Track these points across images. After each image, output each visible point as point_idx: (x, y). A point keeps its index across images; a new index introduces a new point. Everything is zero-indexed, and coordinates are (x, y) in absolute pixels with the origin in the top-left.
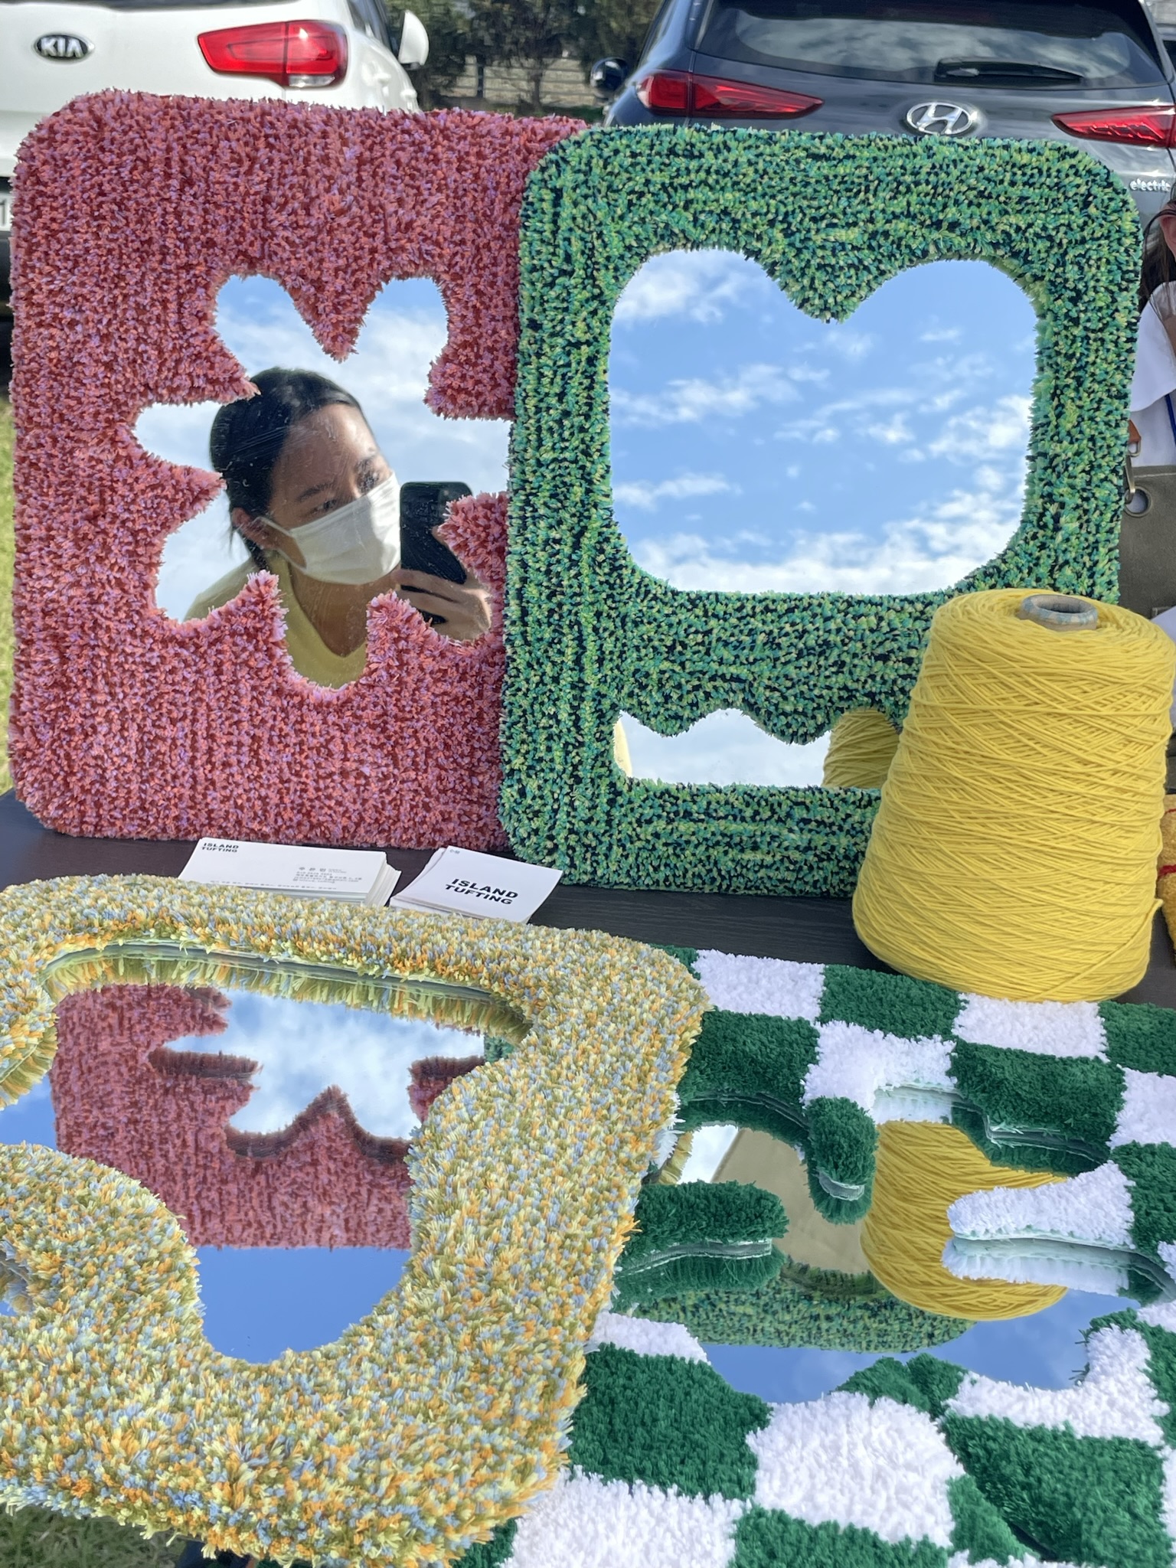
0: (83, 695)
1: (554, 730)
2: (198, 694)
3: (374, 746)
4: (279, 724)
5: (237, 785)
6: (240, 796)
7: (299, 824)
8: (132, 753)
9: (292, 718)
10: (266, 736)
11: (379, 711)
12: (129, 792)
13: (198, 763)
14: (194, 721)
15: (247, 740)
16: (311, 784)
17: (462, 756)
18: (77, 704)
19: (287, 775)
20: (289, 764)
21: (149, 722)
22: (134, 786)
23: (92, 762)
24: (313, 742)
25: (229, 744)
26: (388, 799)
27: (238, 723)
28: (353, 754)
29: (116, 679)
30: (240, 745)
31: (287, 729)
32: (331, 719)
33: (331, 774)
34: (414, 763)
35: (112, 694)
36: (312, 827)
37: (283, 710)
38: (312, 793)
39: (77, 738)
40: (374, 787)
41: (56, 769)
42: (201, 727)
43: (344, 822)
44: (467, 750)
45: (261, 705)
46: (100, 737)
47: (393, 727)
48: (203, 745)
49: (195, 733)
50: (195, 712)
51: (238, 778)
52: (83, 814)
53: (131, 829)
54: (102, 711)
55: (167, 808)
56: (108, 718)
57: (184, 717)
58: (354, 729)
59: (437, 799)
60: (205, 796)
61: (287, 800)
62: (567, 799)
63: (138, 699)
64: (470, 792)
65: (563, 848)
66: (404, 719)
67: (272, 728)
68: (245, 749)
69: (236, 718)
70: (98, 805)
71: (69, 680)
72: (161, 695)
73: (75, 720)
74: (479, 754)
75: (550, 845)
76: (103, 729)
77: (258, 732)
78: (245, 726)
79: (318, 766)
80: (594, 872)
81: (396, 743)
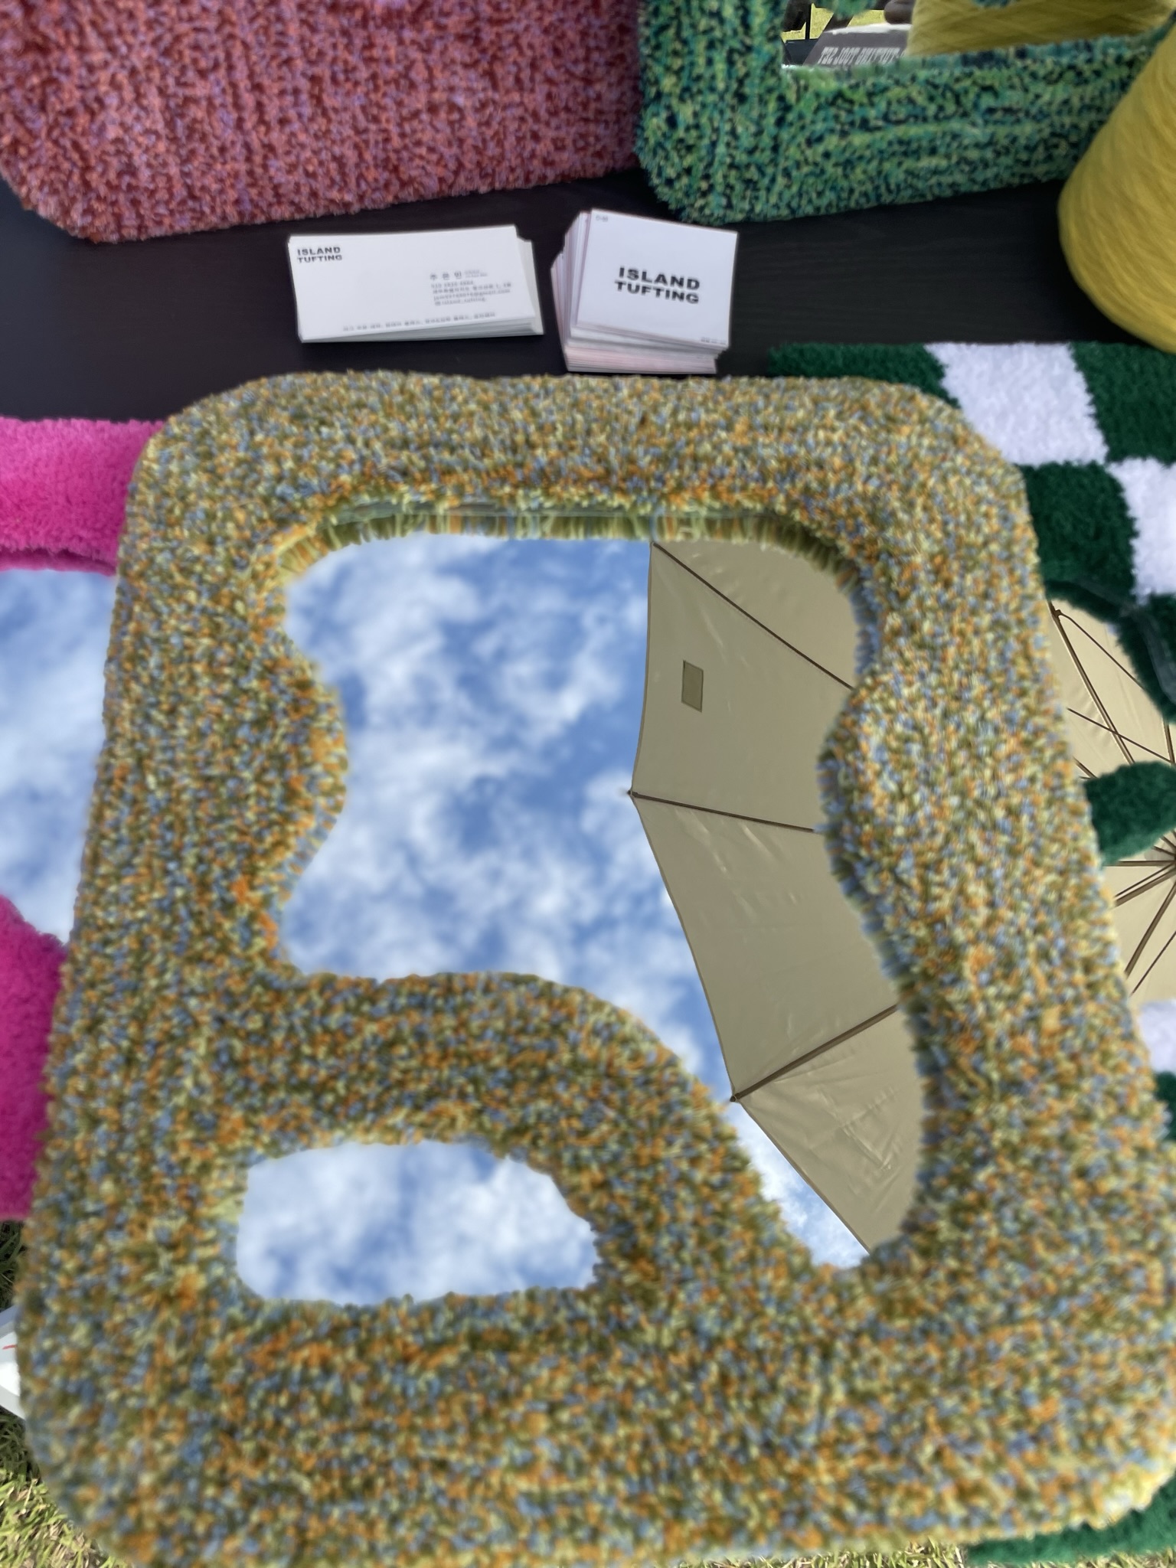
0: (71, 58)
2: (227, 29)
3: (466, 66)
4: (341, 53)
5: (303, 146)
6: (308, 161)
7: (387, 185)
8: (160, 126)
9: (358, 42)
10: (327, 74)
11: (468, 15)
12: (169, 179)
13: (248, 125)
14: (231, 68)
15: (304, 84)
16: (394, 130)
17: (576, 62)
18: (68, 72)
19: (362, 122)
20: (363, 108)
21: (171, 81)
22: (174, 170)
23: (111, 149)
24: (390, 72)
25: (282, 93)
26: (489, 133)
27: (288, 62)
28: (441, 80)
29: (111, 26)
30: (296, 92)
31: (353, 60)
32: (408, 34)
33: (416, 114)
34: (518, 80)
35: (112, 50)
36: (404, 184)
37: (345, 33)
38: (396, 142)
39: (83, 120)
40: (471, 121)
41: (66, 166)
42: (241, 74)
43: (441, 171)
44: (581, 53)
45: (314, 29)
46: (113, 114)
47: (488, 34)
48: (248, 99)
49: (234, 85)
50: (228, 56)
51: (303, 137)
52: (118, 218)
53: (184, 224)
54: (104, 76)
55: (222, 191)
56: (114, 84)
57: (216, 66)
58: (438, 46)
59: (548, 124)
60: (265, 167)
61: (368, 156)
63: (147, 52)
64: (585, 106)
65: (719, 188)
66: (499, 22)
67: (334, 60)
68: (304, 97)
69: (284, 54)
70: (135, 203)
71: (45, 37)
72: (177, 39)
73: (71, 96)
74: (595, 56)
75: (704, 185)
76: (112, 100)
77: (317, 70)
78: (300, 64)
79: (400, 104)
80: (752, 210)
81: (494, 57)
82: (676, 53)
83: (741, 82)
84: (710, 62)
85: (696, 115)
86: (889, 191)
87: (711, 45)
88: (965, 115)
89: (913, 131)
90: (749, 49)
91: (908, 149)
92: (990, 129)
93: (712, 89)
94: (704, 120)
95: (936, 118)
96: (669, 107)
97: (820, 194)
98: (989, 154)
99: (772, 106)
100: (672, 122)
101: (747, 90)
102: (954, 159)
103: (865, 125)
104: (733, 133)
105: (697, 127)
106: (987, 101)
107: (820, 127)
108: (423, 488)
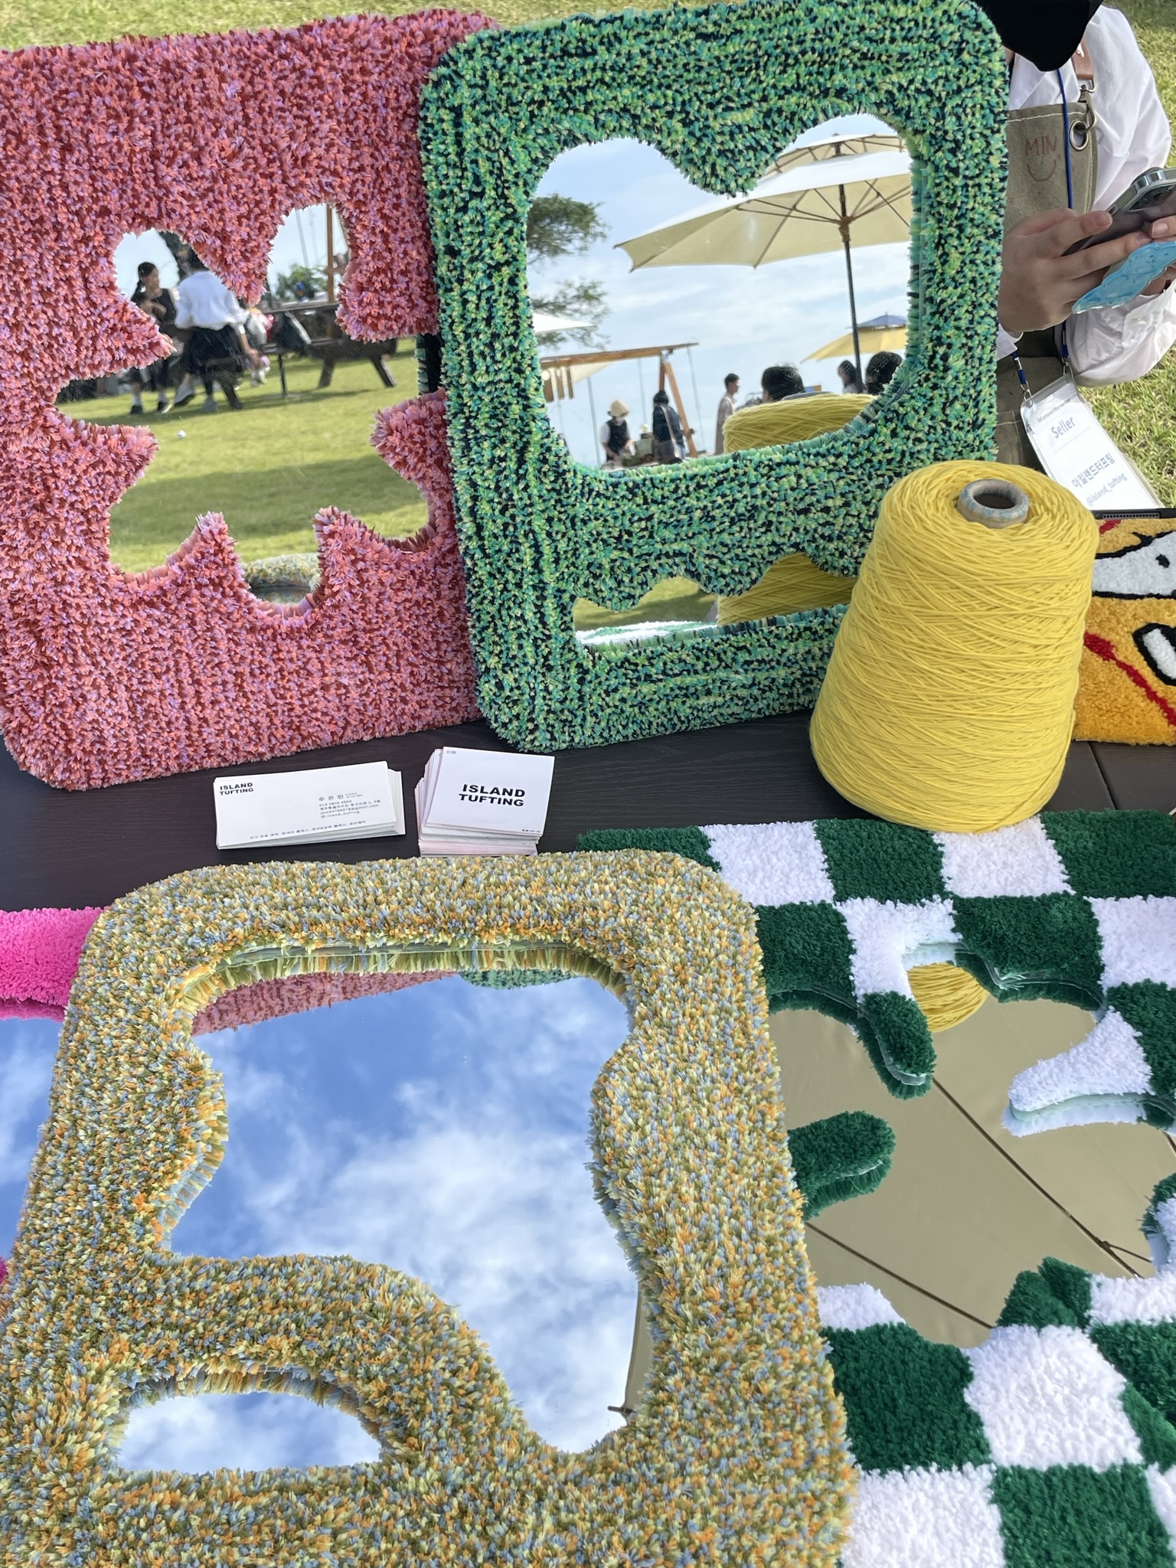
0: (67, 670)
1: (523, 629)
2: (177, 647)
3: (348, 659)
4: (257, 657)
5: (228, 718)
6: (232, 727)
7: (291, 739)
8: (125, 711)
9: (269, 650)
10: (248, 670)
11: (349, 628)
12: (129, 744)
13: (189, 706)
14: (178, 671)
15: (230, 678)
16: (297, 703)
17: (430, 651)
18: (63, 679)
19: (273, 699)
20: (273, 690)
21: (135, 681)
22: (133, 739)
23: (89, 727)
24: (292, 667)
25: (214, 684)
26: (368, 700)
27: (219, 665)
28: (330, 669)
29: (96, 650)
30: (224, 683)
31: (265, 661)
32: (305, 643)
33: (313, 691)
34: (387, 665)
35: (95, 664)
36: (304, 739)
37: (259, 644)
38: (298, 711)
39: (70, 709)
40: (354, 693)
41: (56, 739)
42: (185, 675)
43: (333, 728)
44: (433, 645)
45: (237, 644)
46: (92, 704)
47: (363, 639)
48: (190, 690)
49: (180, 682)
50: (177, 663)
51: (228, 712)
52: (89, 772)
53: (137, 775)
54: (88, 681)
55: (167, 751)
56: (95, 686)
57: (168, 670)
58: (327, 648)
59: (413, 692)
60: (200, 733)
61: (277, 721)
62: (542, 687)
63: (121, 663)
64: (441, 679)
65: (543, 727)
66: (371, 631)
67: (252, 661)
68: (230, 686)
69: (217, 661)
70: (102, 762)
71: (50, 659)
72: (141, 655)
73: (63, 692)
74: (444, 646)
75: (531, 726)
76: (93, 696)
77: (240, 669)
78: (227, 666)
79: (300, 686)
80: (573, 740)
81: (369, 652)
82: (495, 643)
83: (546, 658)
84: (521, 647)
85: (516, 680)
86: (682, 722)
87: (520, 636)
88: (727, 666)
89: (688, 680)
90: (549, 637)
91: (687, 693)
92: (751, 675)
93: (526, 664)
94: (522, 683)
95: (704, 670)
96: (496, 677)
97: (624, 727)
98: (755, 691)
99: (573, 671)
100: (500, 686)
101: (551, 663)
102: (728, 697)
103: (648, 678)
104: (546, 689)
105: (518, 688)
106: (743, 656)
107: (613, 682)
108: (296, 935)
